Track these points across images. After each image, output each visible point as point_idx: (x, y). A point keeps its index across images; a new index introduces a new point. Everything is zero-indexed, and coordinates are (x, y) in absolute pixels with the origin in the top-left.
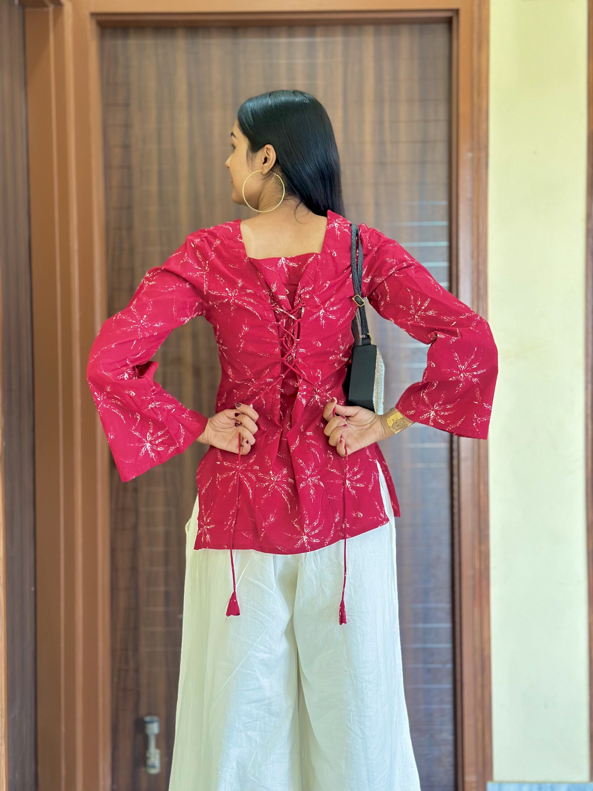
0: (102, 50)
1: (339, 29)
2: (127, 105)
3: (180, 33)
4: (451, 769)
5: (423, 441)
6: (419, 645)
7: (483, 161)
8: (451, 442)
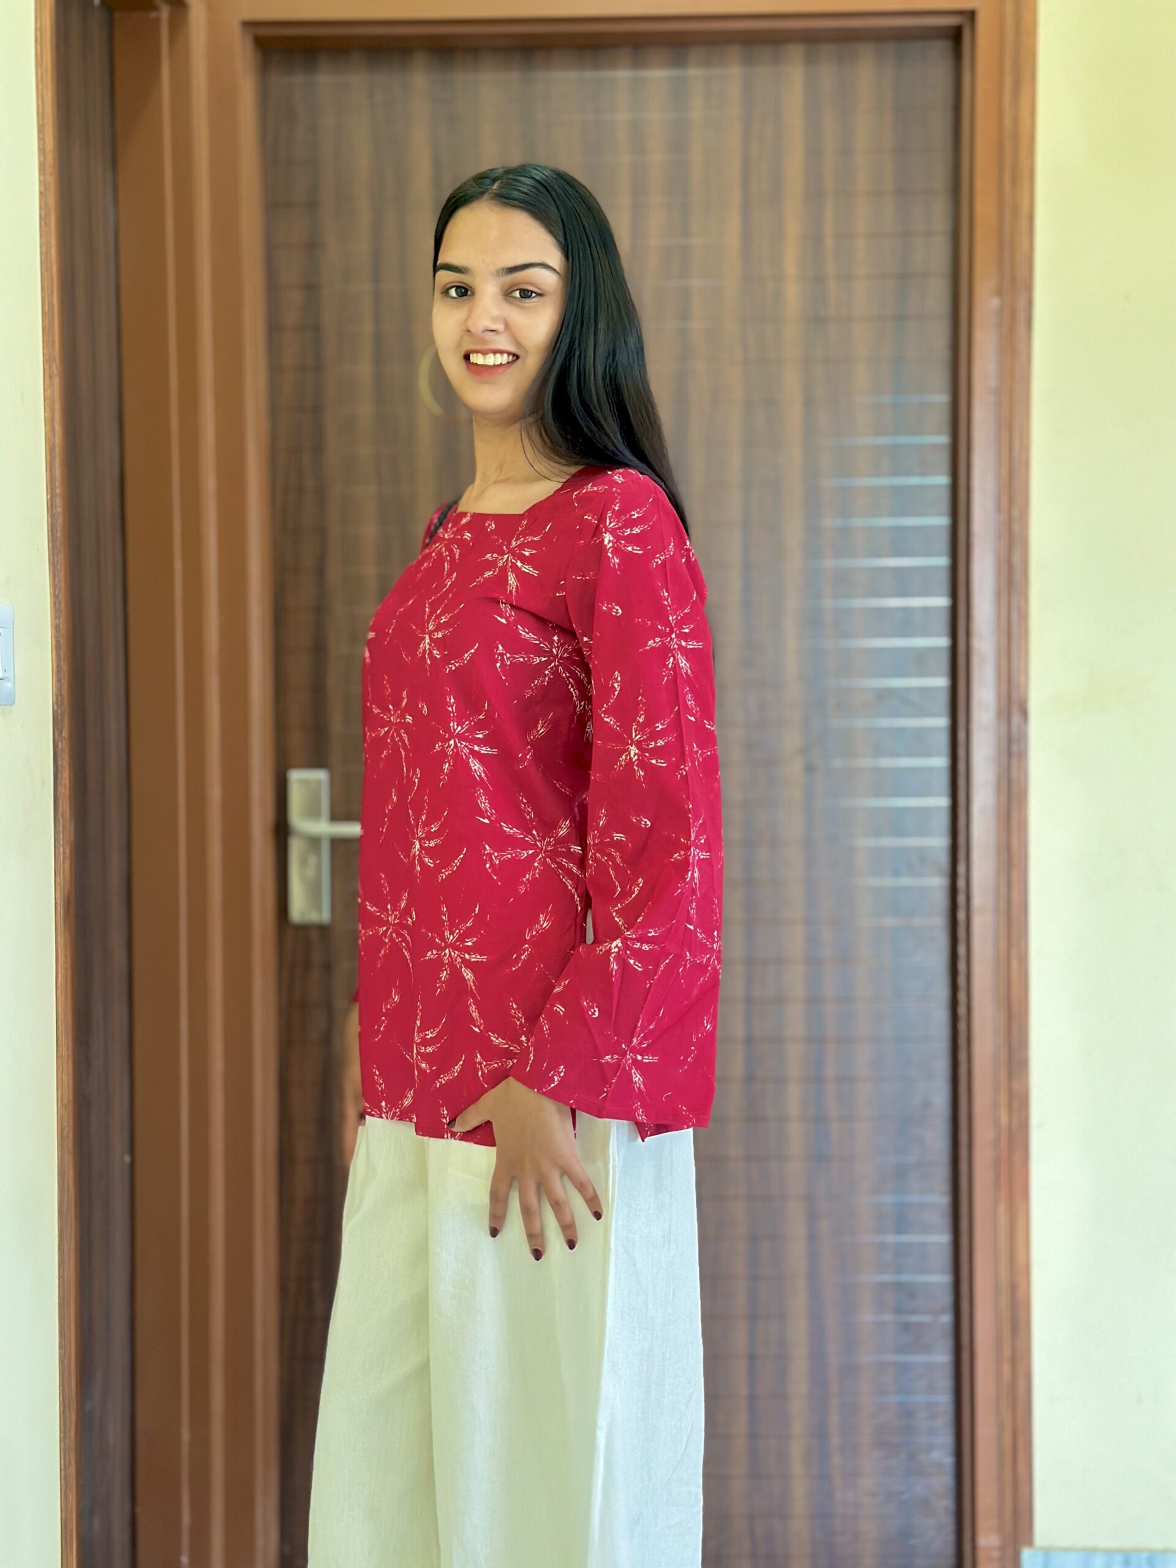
0: (263, 96)
1: (735, 52)
2: (313, 205)
3: (420, 60)
4: (949, 1522)
5: (896, 874)
6: (887, 1278)
7: (1022, 315)
8: (954, 875)
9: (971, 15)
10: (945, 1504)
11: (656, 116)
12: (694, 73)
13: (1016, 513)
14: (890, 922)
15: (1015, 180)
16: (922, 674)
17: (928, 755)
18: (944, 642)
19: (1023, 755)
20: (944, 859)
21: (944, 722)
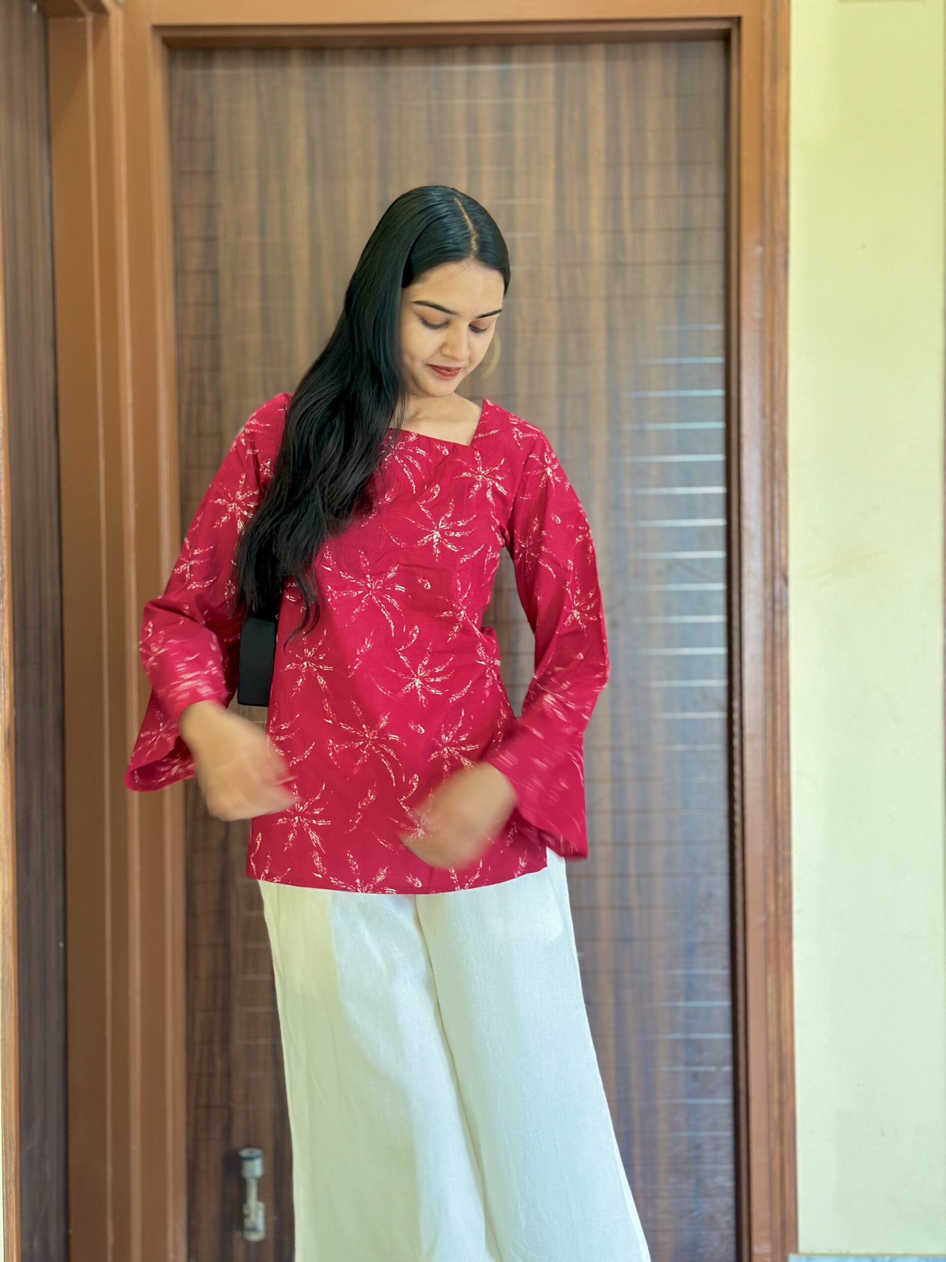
0: (170, 85)
1: (549, 50)
2: (211, 173)
3: (296, 57)
4: (730, 1233)
5: (684, 709)
6: (678, 1036)
7: (780, 260)
8: (730, 710)
9: (738, 20)
10: (727, 1220)
11: (486, 103)
12: (517, 67)
13: (776, 418)
14: (679, 747)
15: (773, 153)
16: (703, 548)
17: (709, 613)
18: (721, 522)
19: (784, 612)
20: (722, 697)
21: (721, 587)
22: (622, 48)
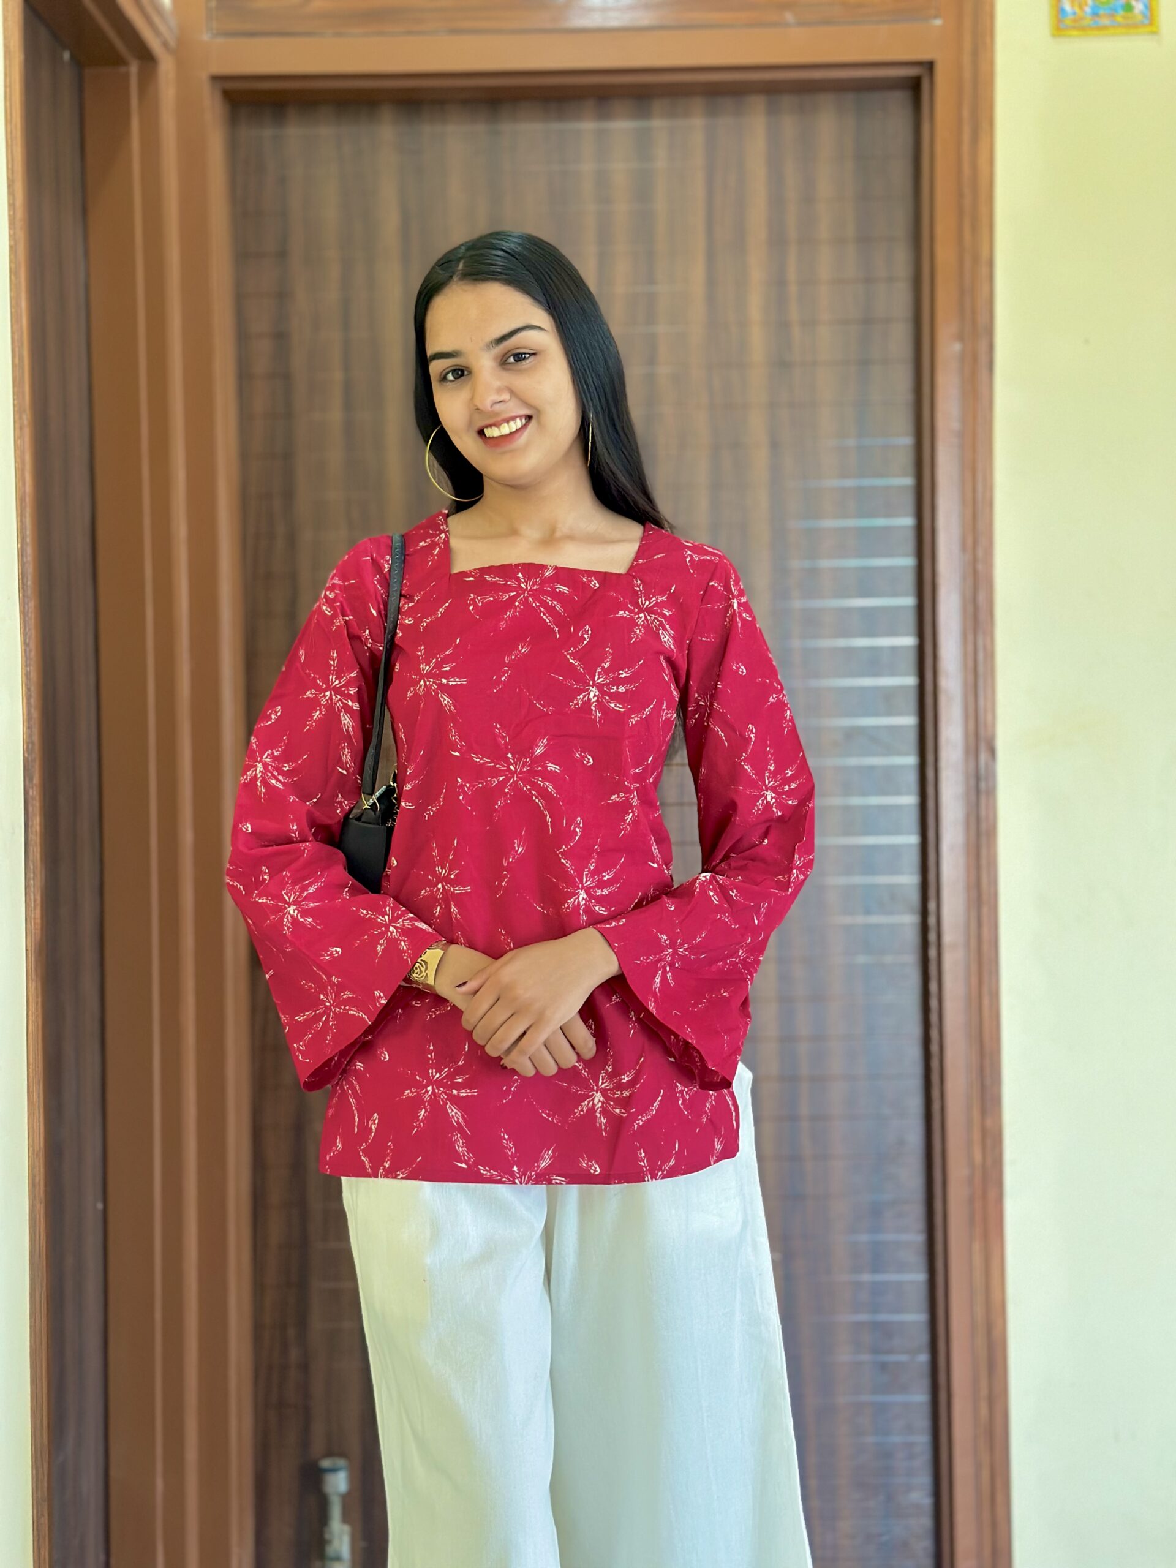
0: (233, 147)
1: (698, 103)
4: (928, 1562)
5: (868, 912)
6: (863, 1317)
7: (983, 359)
8: (924, 913)
9: (930, 66)
11: (621, 168)
12: (659, 124)
13: (980, 553)
14: (861, 959)
15: (975, 228)
16: (889, 713)
17: (898, 793)
18: (911, 681)
19: (991, 792)
20: (914, 897)
21: (912, 760)
22: (787, 100)
